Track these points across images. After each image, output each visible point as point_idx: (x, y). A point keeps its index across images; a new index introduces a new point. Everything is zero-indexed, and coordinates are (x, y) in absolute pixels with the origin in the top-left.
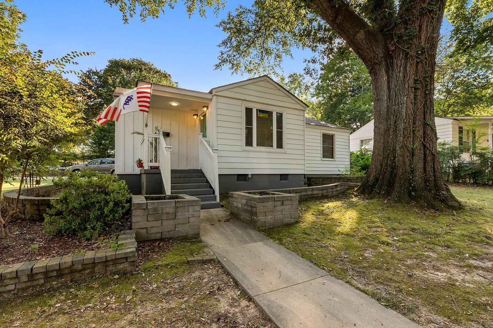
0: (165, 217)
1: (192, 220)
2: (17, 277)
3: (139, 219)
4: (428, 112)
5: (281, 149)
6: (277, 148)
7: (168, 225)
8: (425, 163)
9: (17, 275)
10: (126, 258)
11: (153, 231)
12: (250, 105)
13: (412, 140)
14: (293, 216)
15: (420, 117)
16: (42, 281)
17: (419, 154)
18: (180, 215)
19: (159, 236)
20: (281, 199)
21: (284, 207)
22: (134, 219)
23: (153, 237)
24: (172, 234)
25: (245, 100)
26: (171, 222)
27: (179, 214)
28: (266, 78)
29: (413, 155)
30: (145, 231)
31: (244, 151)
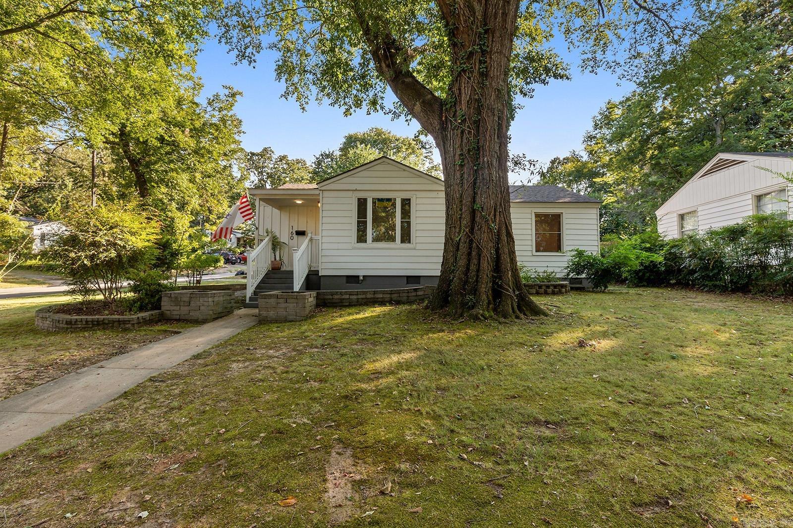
0: (182, 304)
1: (202, 308)
2: (81, 321)
3: (165, 304)
4: (479, 193)
5: (408, 245)
6: (401, 243)
7: (184, 310)
8: (469, 260)
9: (81, 320)
10: (129, 321)
11: (175, 313)
12: (362, 195)
13: (457, 230)
14: (298, 315)
15: (467, 200)
16: (91, 326)
17: (463, 248)
18: (192, 304)
19: (178, 317)
20: (285, 297)
21: (288, 305)
22: (162, 304)
23: (175, 317)
24: (187, 317)
25: (356, 190)
26: (187, 308)
27: (192, 302)
28: (384, 159)
29: (458, 250)
30: (169, 312)
31: (354, 248)
